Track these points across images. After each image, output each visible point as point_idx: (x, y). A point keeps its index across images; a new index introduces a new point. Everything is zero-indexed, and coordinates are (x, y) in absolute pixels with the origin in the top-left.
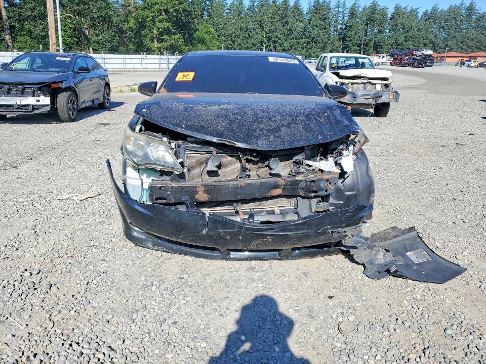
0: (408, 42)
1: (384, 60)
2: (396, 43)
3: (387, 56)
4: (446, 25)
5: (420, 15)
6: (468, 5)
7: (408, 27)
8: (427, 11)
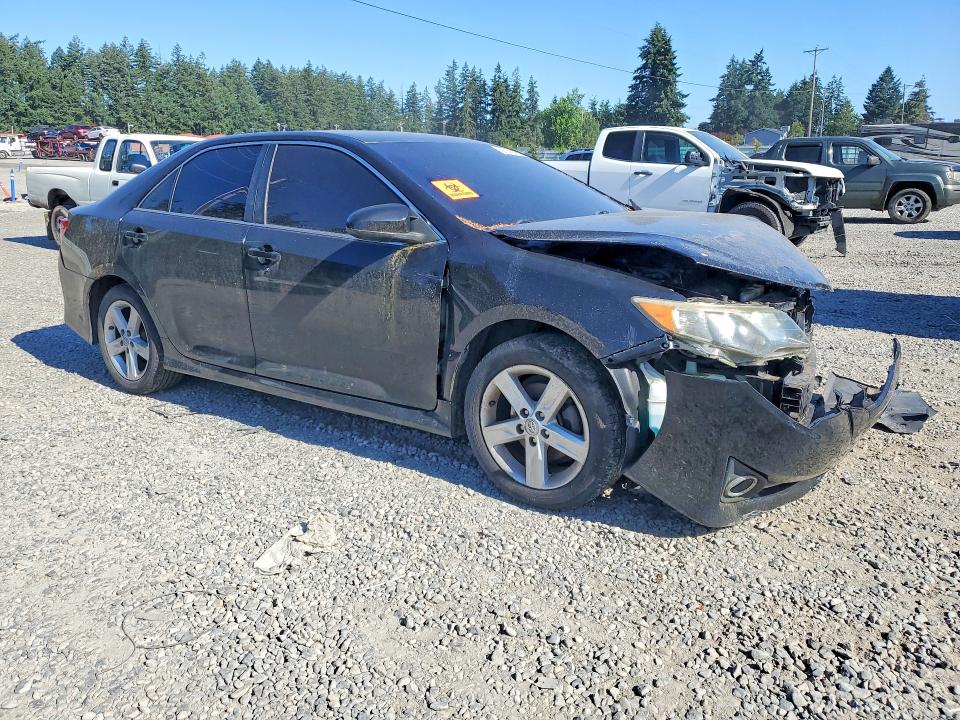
0: (39, 111)
1: (16, 145)
2: (12, 110)
3: (20, 137)
4: (107, 81)
5: (48, 56)
6: (136, 47)
7: (30, 78)
8: (59, 49)
